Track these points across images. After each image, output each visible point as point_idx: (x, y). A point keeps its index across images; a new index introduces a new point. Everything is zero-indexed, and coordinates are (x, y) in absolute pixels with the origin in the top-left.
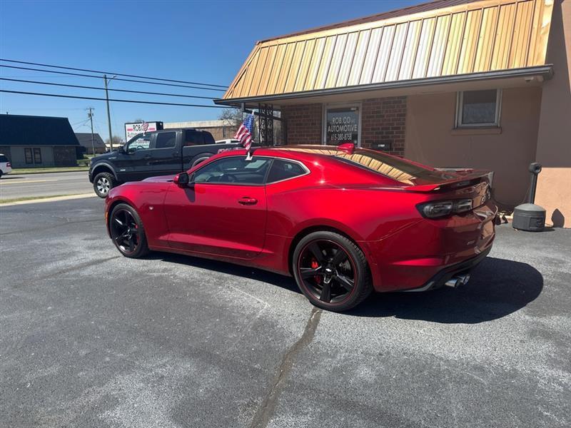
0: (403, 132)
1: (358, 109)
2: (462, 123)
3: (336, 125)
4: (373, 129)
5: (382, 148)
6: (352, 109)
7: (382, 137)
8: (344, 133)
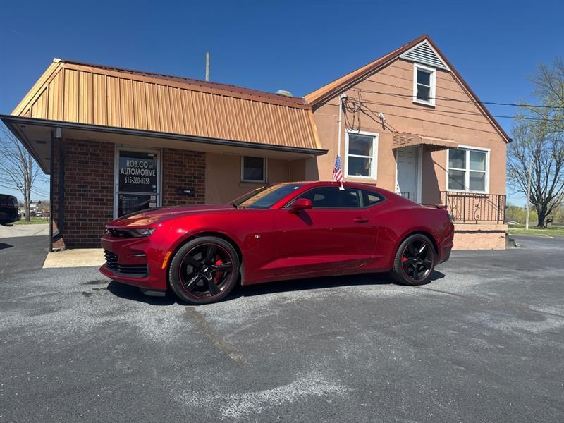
0: (204, 182)
1: (156, 155)
2: (245, 179)
3: (131, 168)
4: (175, 176)
5: (188, 194)
6: (149, 155)
7: (185, 184)
8: (141, 177)
